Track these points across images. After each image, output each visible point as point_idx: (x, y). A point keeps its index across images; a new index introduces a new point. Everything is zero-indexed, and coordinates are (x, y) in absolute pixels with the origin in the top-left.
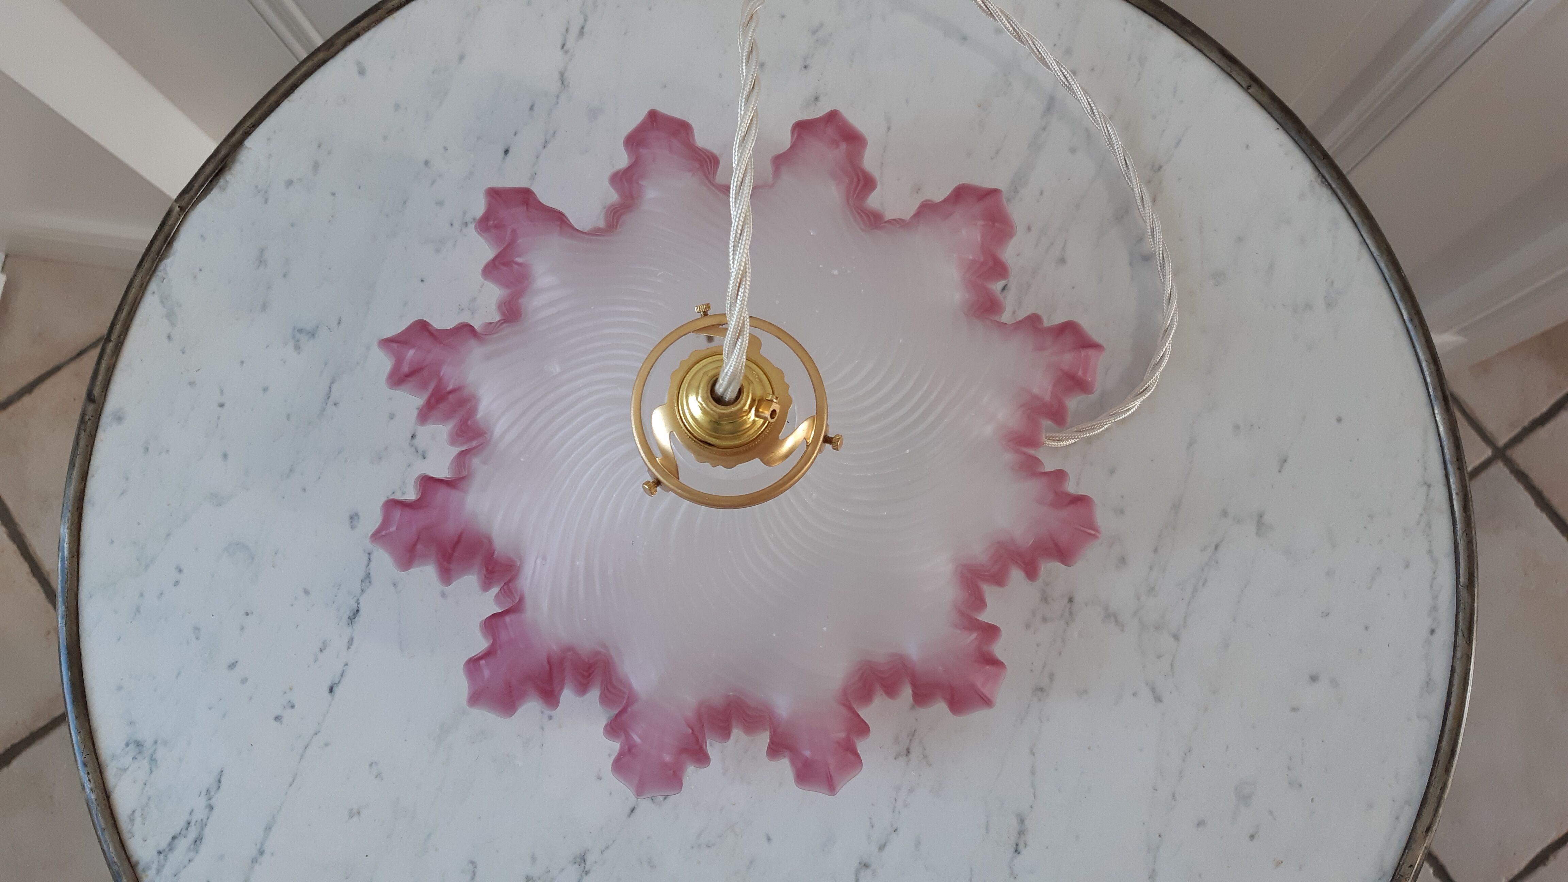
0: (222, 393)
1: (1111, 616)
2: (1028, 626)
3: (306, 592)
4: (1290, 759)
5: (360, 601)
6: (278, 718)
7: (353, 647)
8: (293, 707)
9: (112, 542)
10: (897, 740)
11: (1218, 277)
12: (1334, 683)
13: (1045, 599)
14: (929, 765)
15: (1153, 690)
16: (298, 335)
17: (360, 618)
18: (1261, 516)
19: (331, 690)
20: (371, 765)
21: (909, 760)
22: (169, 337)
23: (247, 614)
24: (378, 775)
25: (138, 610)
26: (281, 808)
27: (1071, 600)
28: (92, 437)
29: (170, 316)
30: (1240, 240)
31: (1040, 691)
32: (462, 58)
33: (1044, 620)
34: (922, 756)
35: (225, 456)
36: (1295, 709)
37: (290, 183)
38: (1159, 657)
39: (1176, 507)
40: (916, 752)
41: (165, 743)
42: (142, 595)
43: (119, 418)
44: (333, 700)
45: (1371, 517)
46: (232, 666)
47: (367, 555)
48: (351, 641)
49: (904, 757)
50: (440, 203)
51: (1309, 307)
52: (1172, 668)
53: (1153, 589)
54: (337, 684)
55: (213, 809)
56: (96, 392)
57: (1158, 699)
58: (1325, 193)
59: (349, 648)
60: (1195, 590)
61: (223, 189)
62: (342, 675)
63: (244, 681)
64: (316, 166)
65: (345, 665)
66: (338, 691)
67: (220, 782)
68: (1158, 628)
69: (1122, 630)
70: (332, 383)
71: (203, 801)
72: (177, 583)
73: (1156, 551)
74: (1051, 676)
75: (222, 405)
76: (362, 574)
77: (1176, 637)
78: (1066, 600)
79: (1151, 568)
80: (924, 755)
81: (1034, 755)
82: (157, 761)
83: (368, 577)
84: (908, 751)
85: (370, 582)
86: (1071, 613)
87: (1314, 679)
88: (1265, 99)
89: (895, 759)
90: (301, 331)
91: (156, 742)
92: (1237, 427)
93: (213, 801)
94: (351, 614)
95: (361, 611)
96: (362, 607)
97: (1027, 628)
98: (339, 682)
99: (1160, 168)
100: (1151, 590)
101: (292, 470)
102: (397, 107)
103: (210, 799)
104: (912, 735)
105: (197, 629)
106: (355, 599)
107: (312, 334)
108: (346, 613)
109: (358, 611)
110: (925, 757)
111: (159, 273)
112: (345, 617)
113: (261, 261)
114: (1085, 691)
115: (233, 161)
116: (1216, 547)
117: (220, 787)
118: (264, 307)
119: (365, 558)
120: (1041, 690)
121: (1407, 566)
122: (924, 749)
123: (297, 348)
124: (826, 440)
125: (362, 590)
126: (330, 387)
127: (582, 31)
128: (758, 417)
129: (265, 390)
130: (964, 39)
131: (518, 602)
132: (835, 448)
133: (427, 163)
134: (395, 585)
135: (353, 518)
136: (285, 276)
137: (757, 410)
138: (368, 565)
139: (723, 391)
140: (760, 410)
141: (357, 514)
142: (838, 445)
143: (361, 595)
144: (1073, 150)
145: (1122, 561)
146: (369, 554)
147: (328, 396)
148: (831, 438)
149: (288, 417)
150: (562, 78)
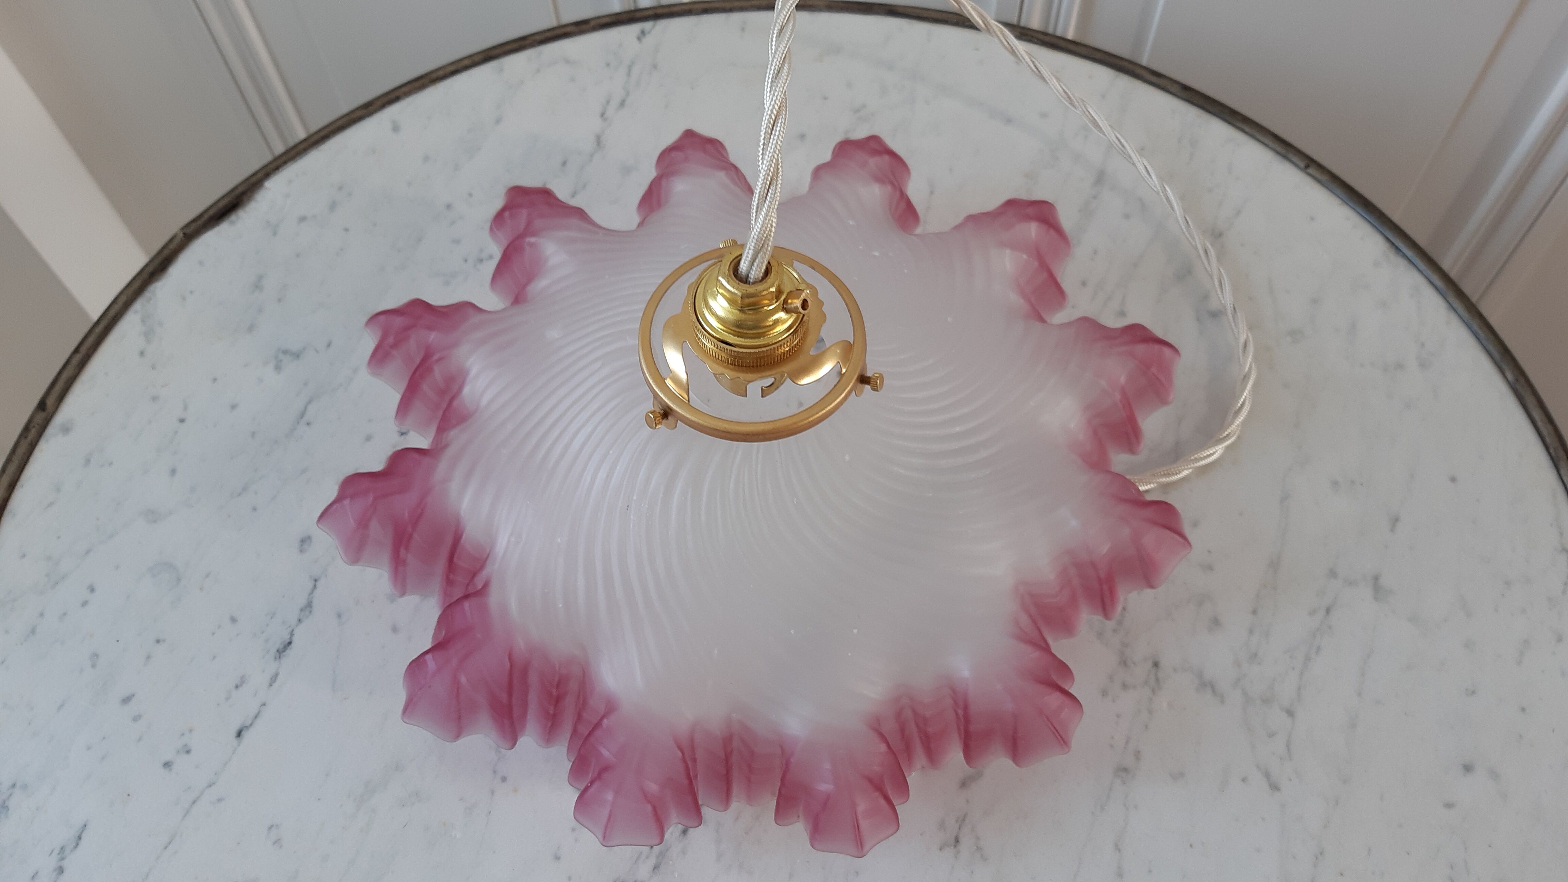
0: (185, 408)
1: (1206, 685)
2: (1104, 693)
3: (233, 620)
4: (1452, 867)
5: (295, 632)
6: (167, 765)
7: (276, 685)
8: (188, 752)
9: (24, 556)
10: (942, 826)
11: (1296, 335)
12: (1494, 775)
13: (1124, 663)
14: (984, 859)
15: (1267, 775)
16: (281, 356)
17: (291, 652)
18: (1376, 578)
19: (239, 734)
20: (270, 828)
21: (958, 852)
22: (142, 354)
23: (158, 641)
24: (277, 842)
25: (33, 631)
26: (147, 876)
27: (1156, 665)
28: (33, 446)
29: (148, 335)
30: (1315, 301)
31: (1123, 771)
32: (498, 121)
33: (1125, 686)
34: (976, 847)
35: (173, 472)
36: (1449, 806)
37: (302, 219)
38: (1271, 735)
39: (1274, 565)
40: (967, 842)
41: (25, 787)
42: (42, 615)
43: (66, 430)
44: (239, 745)
45: (1508, 583)
46: (126, 700)
47: (313, 582)
48: (274, 678)
49: (952, 848)
50: (457, 241)
51: (1400, 366)
52: (1288, 750)
53: (1256, 655)
54: (247, 727)
55: (63, 872)
56: (50, 402)
57: (1275, 787)
58: (1401, 263)
59: (271, 685)
60: (1307, 659)
61: (233, 223)
62: (256, 717)
63: (136, 718)
64: (333, 206)
65: (262, 705)
66: (246, 735)
67: (80, 838)
68: (1267, 701)
69: (1222, 702)
70: (309, 402)
71: (53, 862)
72: (85, 604)
73: (1254, 612)
74: (1138, 755)
75: (182, 421)
76: (302, 601)
77: (1290, 713)
78: (1150, 664)
79: (1251, 631)
80: (977, 847)
81: (1119, 851)
82: (8, 810)
83: (309, 606)
84: (957, 841)
85: (311, 612)
86: (1157, 680)
87: (1468, 768)
88: (1324, 178)
89: (941, 849)
90: (285, 352)
91: (14, 786)
92: (1335, 483)
93: (65, 863)
94: (282, 647)
95: (293, 645)
96: (296, 639)
97: (1103, 695)
98: (251, 725)
99: (1221, 235)
100: (1254, 657)
101: (245, 489)
102: (426, 159)
103: (62, 859)
104: (962, 820)
105: (95, 655)
106: (290, 630)
107: (297, 355)
108: (277, 643)
109: (290, 643)
110: (979, 849)
111: (147, 294)
112: (273, 650)
113: (258, 286)
114: (1182, 775)
115: (249, 199)
116: (1328, 611)
117: (78, 844)
118: (251, 328)
119: (310, 585)
120: (1125, 770)
121: (1560, 640)
122: (978, 839)
123: (278, 368)
124: (864, 380)
125: (299, 620)
126: (306, 408)
127: (622, 104)
128: (787, 311)
129: (234, 407)
130: (1009, 121)
131: (482, 588)
132: (875, 389)
133: (449, 207)
134: (339, 616)
135: (305, 541)
136: (280, 300)
137: (785, 302)
138: (312, 593)
139: (747, 270)
140: (790, 301)
141: (309, 538)
142: (877, 384)
143: (297, 626)
144: (1127, 216)
145: (1216, 622)
146: (316, 580)
147: (302, 415)
148: (869, 378)
149: (253, 434)
150: (598, 140)
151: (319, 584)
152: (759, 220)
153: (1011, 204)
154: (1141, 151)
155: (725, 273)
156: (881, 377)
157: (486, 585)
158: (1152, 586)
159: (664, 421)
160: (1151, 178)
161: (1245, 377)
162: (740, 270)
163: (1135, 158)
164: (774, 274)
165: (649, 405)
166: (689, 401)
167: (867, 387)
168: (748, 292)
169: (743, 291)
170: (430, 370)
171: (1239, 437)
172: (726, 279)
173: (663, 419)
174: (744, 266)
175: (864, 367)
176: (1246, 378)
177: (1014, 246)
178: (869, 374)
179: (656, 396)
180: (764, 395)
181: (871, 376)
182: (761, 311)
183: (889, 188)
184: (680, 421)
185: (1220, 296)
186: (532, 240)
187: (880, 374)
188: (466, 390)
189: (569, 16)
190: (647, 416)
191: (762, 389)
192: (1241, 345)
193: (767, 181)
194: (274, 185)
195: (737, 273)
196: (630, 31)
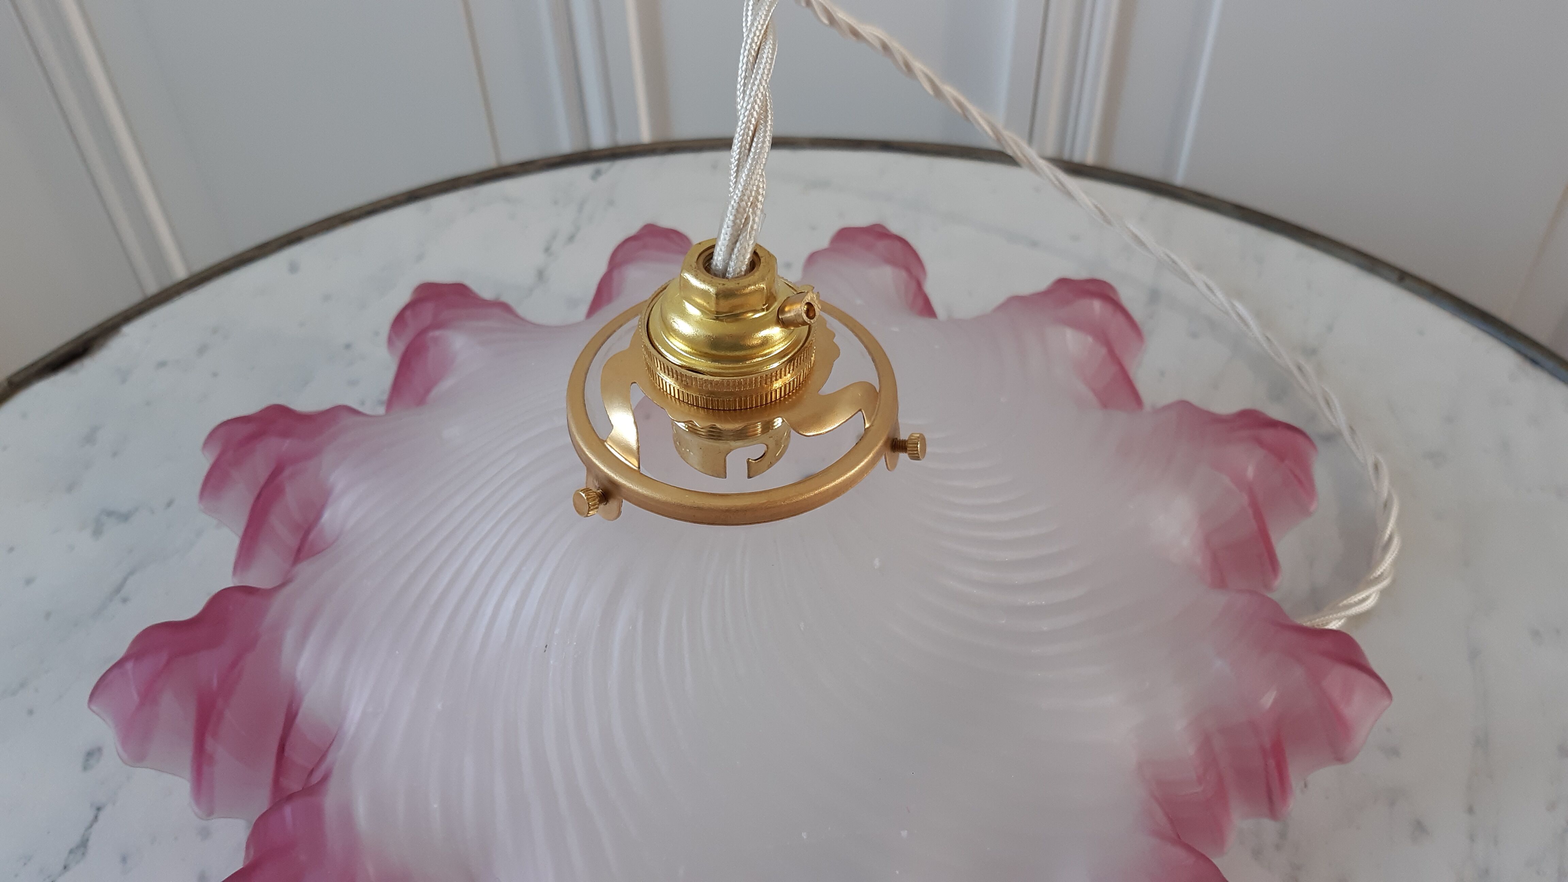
11: (1436, 457)
16: (104, 518)
30: (1450, 420)
37: (162, 364)
39: (1483, 744)
47: (94, 811)
61: (73, 373)
64: (202, 350)
70: (131, 573)
73: (1470, 810)
76: (75, 839)
79: (1472, 838)
83: (82, 845)
85: (83, 854)
90: (110, 514)
92: (1536, 634)
99: (1314, 351)
100: (1485, 875)
102: (327, 298)
107: (125, 517)
113: (89, 439)
118: (70, 488)
119: (90, 815)
123: (98, 532)
124: (896, 445)
125: (65, 867)
126: (125, 580)
127: (571, 238)
128: (784, 324)
129: (29, 582)
130: (1034, 244)
131: (318, 783)
132: (915, 457)
133: (348, 346)
134: (124, 860)
135: (92, 755)
136: (115, 454)
137: (781, 310)
138: (91, 826)
139: (724, 260)
140: (787, 309)
141: (99, 750)
142: (917, 450)
143: (60, 875)
144: (1194, 335)
145: (1420, 828)
146: (99, 809)
147: (118, 590)
148: (905, 442)
149: (48, 615)
150: (541, 275)
151: (102, 816)
152: (740, 186)
153: (1063, 283)
154: (1199, 268)
155: (691, 266)
156: (922, 439)
157: (325, 778)
158: (1340, 758)
159: (602, 506)
160: (1215, 295)
161: (1385, 505)
162: (714, 263)
163: (1193, 275)
164: (764, 266)
165: (580, 479)
166: (639, 468)
167: (903, 457)
168: (726, 286)
169: (718, 285)
170: (279, 491)
171: (1394, 581)
172: (694, 273)
173: (601, 502)
174: (718, 259)
175: (896, 428)
176: (1387, 506)
177: (1077, 324)
178: (903, 436)
179: (590, 467)
180: (751, 476)
181: (907, 439)
182: (745, 319)
183: (903, 274)
184: (626, 499)
185: (1331, 418)
186: (437, 333)
187: (921, 435)
188: (327, 516)
189: (511, 156)
190: (577, 494)
191: (748, 462)
192: (1371, 469)
193: (749, 130)
194: (132, 331)
195: (710, 264)
196: (583, 172)
